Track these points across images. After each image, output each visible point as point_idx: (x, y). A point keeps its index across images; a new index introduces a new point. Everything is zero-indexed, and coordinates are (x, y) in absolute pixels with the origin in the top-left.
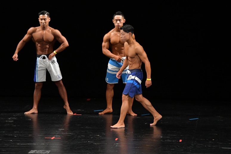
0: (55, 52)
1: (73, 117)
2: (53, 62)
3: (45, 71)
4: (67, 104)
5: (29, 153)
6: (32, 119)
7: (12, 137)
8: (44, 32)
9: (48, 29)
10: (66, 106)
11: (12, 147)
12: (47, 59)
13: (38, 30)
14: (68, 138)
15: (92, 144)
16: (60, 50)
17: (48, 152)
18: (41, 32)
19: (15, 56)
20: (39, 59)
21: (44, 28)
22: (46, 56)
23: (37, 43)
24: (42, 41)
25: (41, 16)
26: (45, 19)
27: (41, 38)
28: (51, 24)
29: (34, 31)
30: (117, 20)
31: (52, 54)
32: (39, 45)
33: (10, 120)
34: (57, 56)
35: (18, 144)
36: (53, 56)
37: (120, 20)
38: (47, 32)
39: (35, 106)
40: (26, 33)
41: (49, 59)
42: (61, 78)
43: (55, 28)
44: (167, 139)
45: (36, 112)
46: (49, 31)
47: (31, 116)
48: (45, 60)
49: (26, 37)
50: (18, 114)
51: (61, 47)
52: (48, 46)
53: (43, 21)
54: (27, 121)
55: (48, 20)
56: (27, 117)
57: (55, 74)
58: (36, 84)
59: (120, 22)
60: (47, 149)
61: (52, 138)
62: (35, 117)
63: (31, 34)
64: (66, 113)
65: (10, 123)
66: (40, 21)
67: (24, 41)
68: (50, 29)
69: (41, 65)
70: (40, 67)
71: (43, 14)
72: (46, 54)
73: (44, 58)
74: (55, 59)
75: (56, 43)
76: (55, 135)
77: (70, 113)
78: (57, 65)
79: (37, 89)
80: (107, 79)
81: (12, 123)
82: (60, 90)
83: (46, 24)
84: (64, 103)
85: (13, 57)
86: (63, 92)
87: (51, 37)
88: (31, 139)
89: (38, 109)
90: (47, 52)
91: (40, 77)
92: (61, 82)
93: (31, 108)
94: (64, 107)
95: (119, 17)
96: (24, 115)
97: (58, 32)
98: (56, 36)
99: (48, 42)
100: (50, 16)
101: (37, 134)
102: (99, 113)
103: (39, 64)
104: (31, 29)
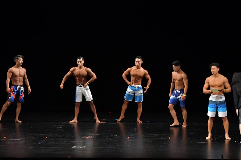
0: (88, 82)
1: (100, 124)
2: (87, 89)
3: (82, 95)
4: (96, 116)
5: (73, 147)
6: (74, 126)
7: (61, 138)
8: (81, 70)
9: (83, 68)
10: (95, 117)
11: (61, 144)
12: (83, 87)
13: (77, 69)
14: (97, 138)
15: (113, 141)
16: (90, 82)
17: (84, 147)
18: (78, 70)
19: (62, 86)
20: (78, 87)
21: (80, 68)
22: (82, 85)
23: (76, 77)
24: (79, 75)
25: (78, 60)
26: (81, 62)
27: (79, 74)
28: (85, 65)
29: (74, 70)
30: (137, 62)
31: (86, 84)
32: (78, 78)
33: (60, 127)
34: (89, 85)
35: (66, 142)
36: (87, 85)
37: (139, 62)
38: (82, 70)
39: (76, 118)
40: (69, 71)
41: (84, 87)
42: (92, 99)
43: (88, 68)
44: (161, 137)
45: (77, 121)
46: (84, 69)
47: (73, 124)
48: (81, 88)
49: (69, 73)
50: (65, 123)
51: (92, 79)
52: (83, 79)
53: (80, 63)
54: (71, 127)
55: (83, 62)
56: (71, 125)
57: (88, 97)
58: (76, 104)
59: (139, 63)
60: (84, 145)
61: (87, 138)
62: (76, 125)
63: (72, 72)
64: (95, 121)
65: (60, 129)
66: (78, 63)
67: (67, 76)
68: (84, 68)
69: (79, 91)
70: (79, 92)
71: (80, 59)
72: (82, 84)
73: (81, 86)
74: (88, 87)
75: (88, 76)
76: (89, 136)
77: (98, 121)
78: (89, 91)
79: (77, 106)
80: (125, 97)
81: (61, 128)
82: (92, 107)
83: (82, 65)
84: (94, 115)
85: (61, 86)
86: (94, 108)
87: (85, 73)
88: (73, 139)
89: (78, 119)
90: (82, 82)
91: (79, 99)
92: (92, 102)
93: (73, 119)
94: (94, 118)
95: (139, 60)
96: (69, 123)
97: (89, 70)
98: (88, 72)
99: (83, 76)
100: (84, 59)
101: (78, 135)
102: (117, 121)
103: (78, 90)
104: (73, 68)
